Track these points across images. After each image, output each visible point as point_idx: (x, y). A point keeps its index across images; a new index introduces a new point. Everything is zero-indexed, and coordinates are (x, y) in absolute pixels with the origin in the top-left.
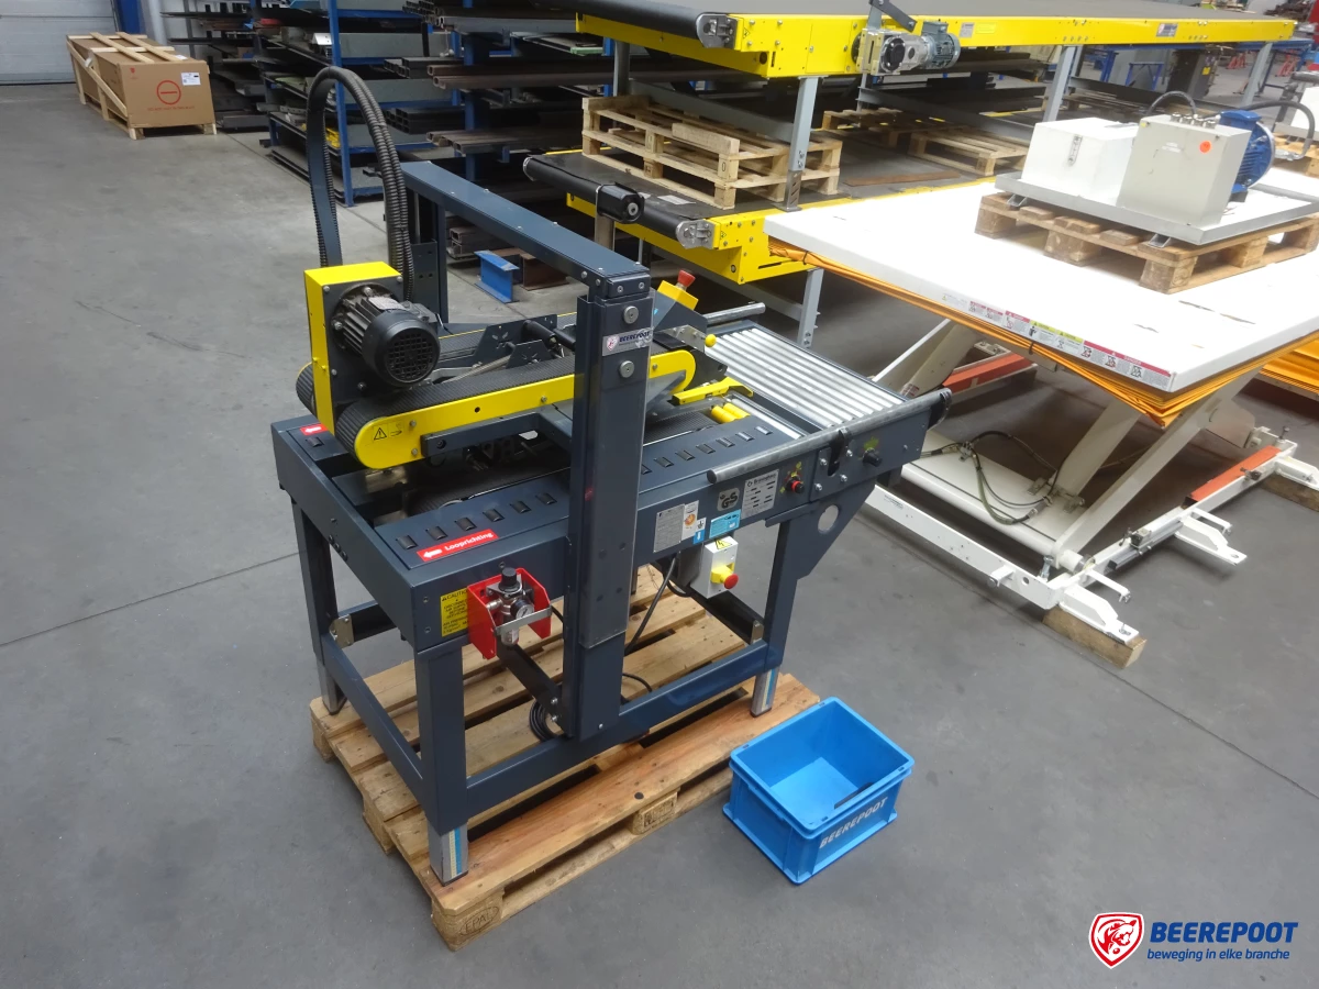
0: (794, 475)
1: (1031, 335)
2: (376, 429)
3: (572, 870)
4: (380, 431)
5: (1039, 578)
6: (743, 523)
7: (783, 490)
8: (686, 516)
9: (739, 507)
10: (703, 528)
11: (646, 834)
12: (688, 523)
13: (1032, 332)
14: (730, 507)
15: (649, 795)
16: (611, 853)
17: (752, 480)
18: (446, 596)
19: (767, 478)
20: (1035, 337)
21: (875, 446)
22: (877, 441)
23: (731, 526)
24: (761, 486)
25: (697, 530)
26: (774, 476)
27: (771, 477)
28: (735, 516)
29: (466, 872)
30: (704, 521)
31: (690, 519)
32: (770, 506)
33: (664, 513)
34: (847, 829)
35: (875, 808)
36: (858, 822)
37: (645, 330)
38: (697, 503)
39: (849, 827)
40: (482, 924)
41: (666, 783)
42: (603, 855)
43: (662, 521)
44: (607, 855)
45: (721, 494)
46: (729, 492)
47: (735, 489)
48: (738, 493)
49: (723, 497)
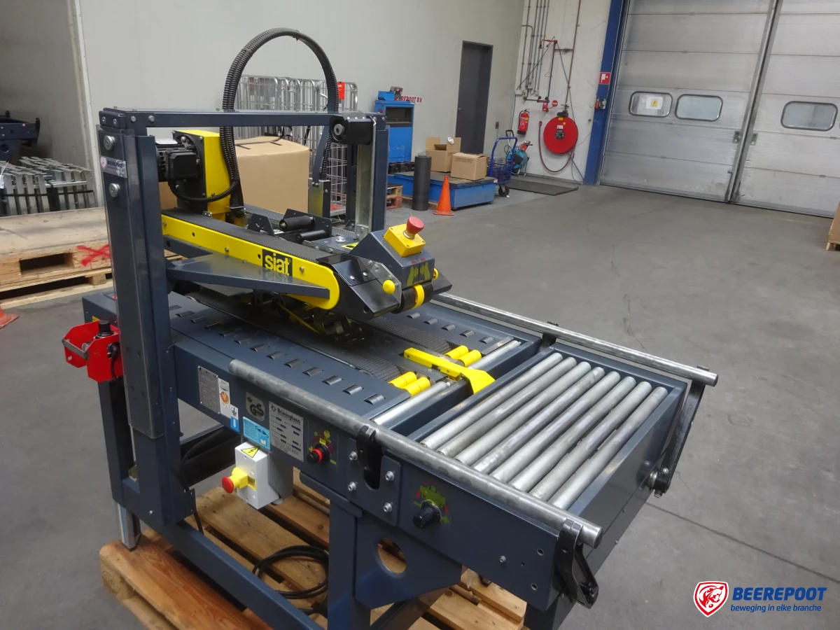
0: (324, 444)
7: (311, 450)
8: (221, 391)
9: (266, 424)
10: (237, 417)
12: (224, 400)
14: (258, 417)
17: (276, 407)
19: (291, 418)
21: (439, 505)
22: (443, 500)
23: (262, 441)
24: (285, 421)
25: (232, 415)
26: (298, 421)
27: (295, 420)
28: (264, 433)
29: (132, 550)
30: (237, 410)
31: (225, 397)
32: (300, 456)
33: (203, 370)
37: (120, 162)
38: (228, 384)
40: (113, 587)
43: (203, 376)
45: (248, 395)
46: (256, 401)
47: (261, 402)
48: (263, 408)
49: (250, 400)
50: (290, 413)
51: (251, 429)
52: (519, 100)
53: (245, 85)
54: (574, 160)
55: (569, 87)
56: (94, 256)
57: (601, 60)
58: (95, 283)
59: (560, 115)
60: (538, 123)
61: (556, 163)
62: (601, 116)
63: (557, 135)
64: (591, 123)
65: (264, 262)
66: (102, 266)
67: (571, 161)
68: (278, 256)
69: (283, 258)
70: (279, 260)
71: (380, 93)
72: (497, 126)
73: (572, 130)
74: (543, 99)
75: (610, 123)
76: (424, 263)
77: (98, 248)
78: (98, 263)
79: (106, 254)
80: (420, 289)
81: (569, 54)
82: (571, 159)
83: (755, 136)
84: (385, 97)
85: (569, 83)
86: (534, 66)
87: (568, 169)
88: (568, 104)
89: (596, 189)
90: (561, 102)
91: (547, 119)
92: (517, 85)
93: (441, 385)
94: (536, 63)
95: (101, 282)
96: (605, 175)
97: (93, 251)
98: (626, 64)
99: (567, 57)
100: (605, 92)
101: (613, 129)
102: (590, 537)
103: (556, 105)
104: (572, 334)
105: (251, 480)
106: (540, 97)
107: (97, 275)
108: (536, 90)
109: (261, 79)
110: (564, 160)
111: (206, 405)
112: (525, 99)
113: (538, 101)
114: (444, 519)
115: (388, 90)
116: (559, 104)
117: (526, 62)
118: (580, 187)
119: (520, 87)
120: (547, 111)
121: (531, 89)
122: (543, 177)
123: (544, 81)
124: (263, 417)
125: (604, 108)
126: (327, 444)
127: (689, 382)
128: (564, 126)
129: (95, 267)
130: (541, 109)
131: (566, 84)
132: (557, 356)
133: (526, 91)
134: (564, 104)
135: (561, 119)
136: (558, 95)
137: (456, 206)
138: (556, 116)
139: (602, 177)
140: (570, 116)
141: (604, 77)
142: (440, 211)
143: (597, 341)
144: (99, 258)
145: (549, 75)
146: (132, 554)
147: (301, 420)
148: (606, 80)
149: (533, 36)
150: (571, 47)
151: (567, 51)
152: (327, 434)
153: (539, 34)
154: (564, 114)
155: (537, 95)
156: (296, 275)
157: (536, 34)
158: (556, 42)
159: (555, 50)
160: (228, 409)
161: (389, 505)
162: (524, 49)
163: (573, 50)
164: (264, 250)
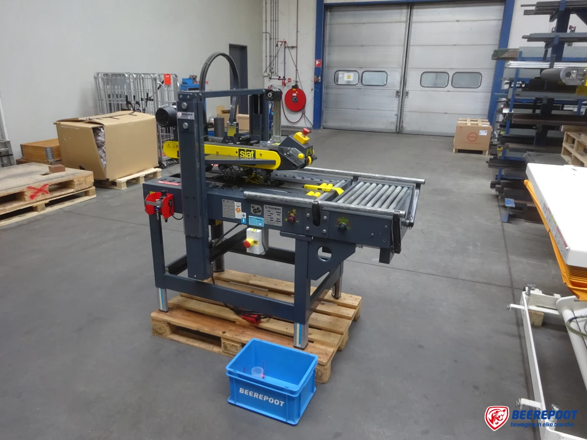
0: (293, 215)
7: (286, 220)
8: (236, 207)
9: (262, 216)
10: (245, 217)
11: (225, 354)
14: (258, 214)
15: (228, 335)
16: (211, 349)
17: (268, 206)
18: (151, 192)
19: (276, 209)
21: (346, 223)
22: (347, 221)
23: (260, 224)
24: (272, 211)
25: (242, 217)
27: (278, 209)
28: (261, 220)
29: (167, 312)
30: (245, 214)
31: (238, 210)
32: (280, 224)
33: (226, 200)
34: (257, 397)
35: (277, 402)
36: (264, 400)
37: (191, 113)
38: (240, 203)
39: (258, 397)
40: (160, 332)
41: (235, 337)
42: (210, 348)
43: (225, 203)
44: (208, 349)
45: (252, 205)
46: (256, 207)
47: (259, 207)
48: (261, 209)
49: (253, 207)
50: (275, 207)
51: (253, 220)
52: (266, 79)
53: (103, 79)
55: (297, 70)
56: (37, 193)
57: (314, 52)
58: (39, 210)
59: (293, 87)
61: (294, 117)
62: (319, 86)
63: (293, 100)
64: (313, 91)
65: (240, 154)
66: (43, 198)
67: (304, 115)
68: (247, 151)
69: (250, 151)
70: (248, 152)
71: (183, 79)
73: (302, 96)
74: (282, 78)
75: (324, 91)
76: (310, 147)
77: (39, 188)
78: (40, 197)
79: (45, 191)
80: (309, 158)
81: (295, 49)
82: (303, 114)
83: (407, 93)
84: (186, 81)
85: (296, 67)
86: (273, 58)
87: (303, 120)
88: (298, 80)
89: (321, 131)
90: (293, 79)
91: (285, 90)
92: (264, 70)
93: (325, 194)
94: (275, 55)
95: (43, 209)
96: (325, 122)
97: (37, 189)
98: (330, 53)
99: (293, 51)
100: (319, 71)
101: (327, 94)
102: (403, 214)
103: (290, 81)
104: (366, 174)
105: (255, 242)
106: (280, 77)
107: (40, 205)
108: (277, 72)
109: (114, 75)
110: (299, 115)
111: (227, 217)
112: (270, 78)
113: (279, 79)
114: (348, 228)
115: (188, 78)
116: (292, 82)
117: (268, 55)
118: (312, 131)
119: (266, 71)
120: (285, 85)
121: (273, 72)
122: (287, 127)
123: (281, 67)
124: (260, 213)
125: (320, 81)
126: (294, 215)
127: (415, 185)
128: (297, 94)
129: (38, 200)
130: (281, 84)
131: (295, 68)
132: (362, 183)
133: (270, 73)
134: (295, 80)
135: (294, 90)
136: (291, 75)
138: (291, 88)
139: (324, 124)
140: (300, 88)
141: (317, 62)
143: (377, 175)
144: (40, 194)
145: (283, 63)
146: (168, 313)
147: (281, 208)
148: (319, 64)
149: (270, 39)
150: (295, 45)
151: (293, 47)
152: (294, 211)
153: (275, 38)
154: (296, 87)
155: (278, 76)
156: (258, 157)
157: (272, 38)
158: (285, 42)
159: (285, 47)
160: (240, 215)
161: (325, 230)
162: (266, 47)
163: (297, 47)
164: (239, 149)
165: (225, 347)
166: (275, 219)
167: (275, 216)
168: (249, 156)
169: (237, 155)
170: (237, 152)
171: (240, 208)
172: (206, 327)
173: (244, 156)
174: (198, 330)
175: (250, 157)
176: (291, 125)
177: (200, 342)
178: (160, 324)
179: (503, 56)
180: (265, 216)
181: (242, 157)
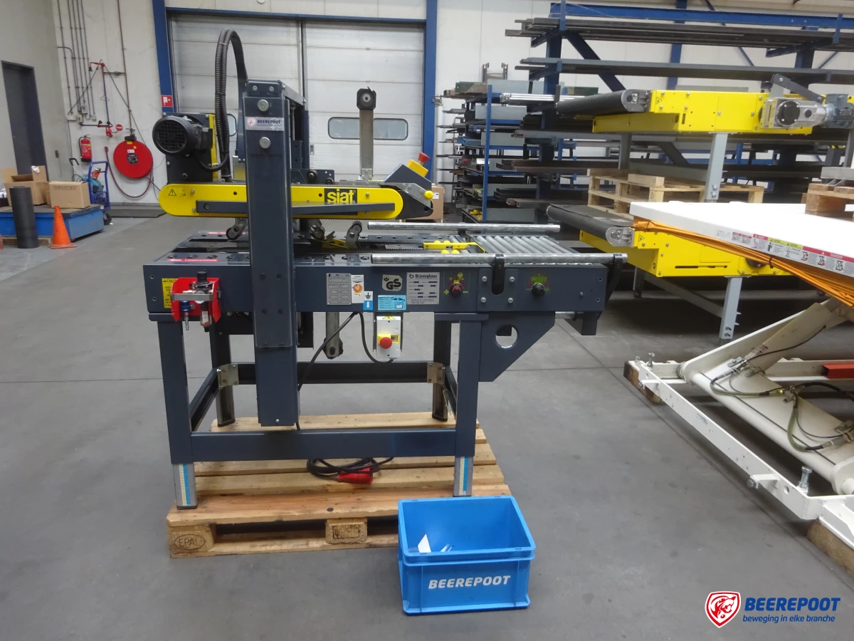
0: (458, 283)
1: (769, 250)
2: (170, 189)
3: (271, 545)
4: (172, 191)
5: (798, 488)
6: (411, 308)
7: (447, 292)
8: (353, 284)
9: (403, 292)
10: (371, 299)
11: (336, 547)
12: (356, 291)
13: (770, 247)
14: (395, 290)
15: (339, 511)
16: (304, 547)
17: (414, 274)
18: (166, 279)
19: (428, 277)
20: (772, 252)
21: (542, 283)
22: (545, 279)
23: (398, 307)
24: (421, 281)
25: (366, 299)
26: (435, 276)
27: (432, 277)
28: (400, 299)
29: (197, 506)
30: (371, 293)
31: (357, 288)
32: (436, 302)
33: (333, 275)
34: (462, 586)
35: (496, 581)
36: (475, 585)
37: (277, 119)
38: (362, 276)
39: (464, 584)
40: (192, 547)
41: (354, 510)
42: (298, 545)
43: (332, 281)
44: (300, 547)
45: (384, 276)
46: (392, 278)
47: (398, 277)
48: (400, 281)
49: (386, 279)
50: (427, 274)
51: (386, 302)
52: (73, 127)
54: (154, 182)
55: (130, 111)
57: (158, 83)
59: (127, 139)
60: (103, 148)
61: (135, 189)
63: (130, 159)
65: (326, 198)
67: (151, 184)
68: (341, 191)
69: (347, 191)
70: (342, 194)
72: (57, 155)
73: (144, 153)
74: (104, 123)
81: (122, 78)
82: (151, 182)
85: (128, 107)
86: (82, 92)
87: (151, 192)
88: (134, 127)
90: (125, 125)
91: (113, 145)
92: (67, 109)
93: (464, 251)
94: (85, 86)
98: (183, 87)
99: (120, 81)
103: (121, 130)
105: (393, 338)
106: (100, 122)
108: (92, 114)
110: (143, 185)
111: (335, 303)
112: (81, 124)
113: (99, 126)
114: (547, 290)
116: (124, 130)
117: (72, 85)
119: (71, 112)
120: (111, 136)
121: (86, 114)
122: (124, 204)
123: (99, 105)
124: (400, 288)
126: (460, 282)
128: (135, 150)
130: (105, 134)
131: (126, 108)
133: (80, 116)
134: (129, 127)
135: (129, 143)
136: (120, 118)
137: (74, 237)
138: (123, 140)
140: (139, 139)
141: (166, 100)
142: (60, 243)
145: (104, 98)
146: (199, 509)
147: (437, 274)
148: (169, 103)
149: (73, 58)
150: (122, 71)
151: (118, 74)
152: (460, 275)
153: (81, 57)
154: (132, 138)
155: (95, 120)
156: (362, 200)
157: (77, 56)
158: (103, 65)
159: (104, 73)
160: (360, 296)
161: (511, 299)
162: (65, 72)
163: (125, 74)
164: (325, 189)
165: (336, 534)
166: (426, 294)
167: (427, 290)
168: (344, 200)
169: (323, 198)
170: (320, 195)
171: (362, 284)
172: (293, 511)
173: (334, 201)
174: (280, 519)
175: (347, 201)
176: (130, 202)
177: (278, 542)
178: (192, 532)
179: (468, 91)
180: (407, 293)
181: (332, 203)
